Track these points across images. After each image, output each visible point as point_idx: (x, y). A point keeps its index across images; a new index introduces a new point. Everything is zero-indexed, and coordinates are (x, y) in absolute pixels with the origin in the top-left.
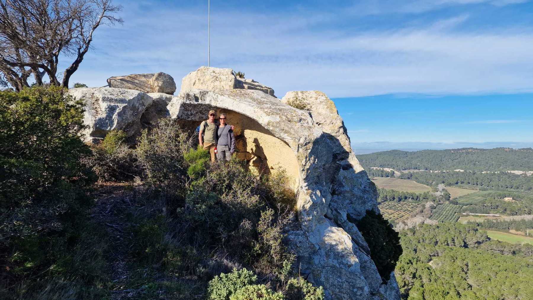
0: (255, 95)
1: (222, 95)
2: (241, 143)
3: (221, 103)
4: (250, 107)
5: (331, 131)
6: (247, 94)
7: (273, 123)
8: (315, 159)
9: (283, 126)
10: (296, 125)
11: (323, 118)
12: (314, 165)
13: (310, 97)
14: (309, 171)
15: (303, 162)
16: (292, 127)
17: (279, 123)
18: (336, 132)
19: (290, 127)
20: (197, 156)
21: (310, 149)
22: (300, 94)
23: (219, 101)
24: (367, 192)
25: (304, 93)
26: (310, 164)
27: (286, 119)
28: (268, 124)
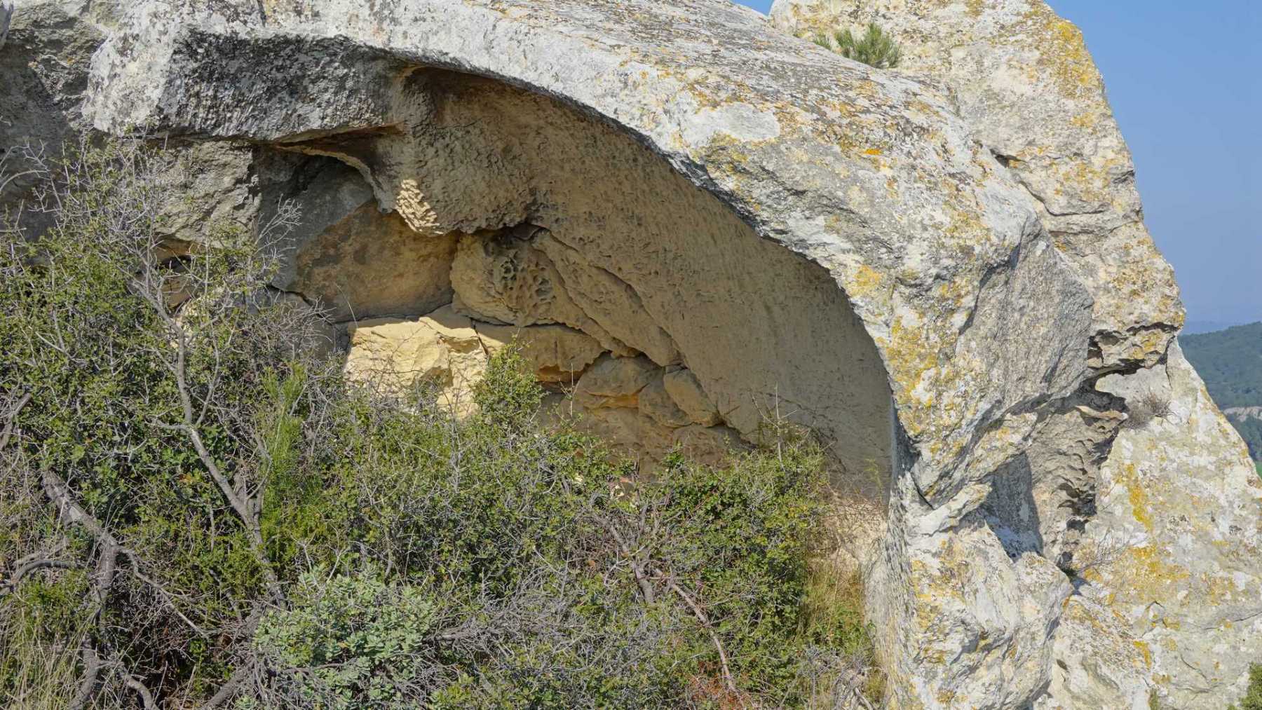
2: (528, 270)
3: (417, 30)
4: (598, 56)
7: (741, 151)
9: (803, 170)
10: (877, 166)
16: (853, 179)
17: (775, 148)
18: (1095, 206)
19: (844, 173)
21: (961, 309)
28: (712, 157)
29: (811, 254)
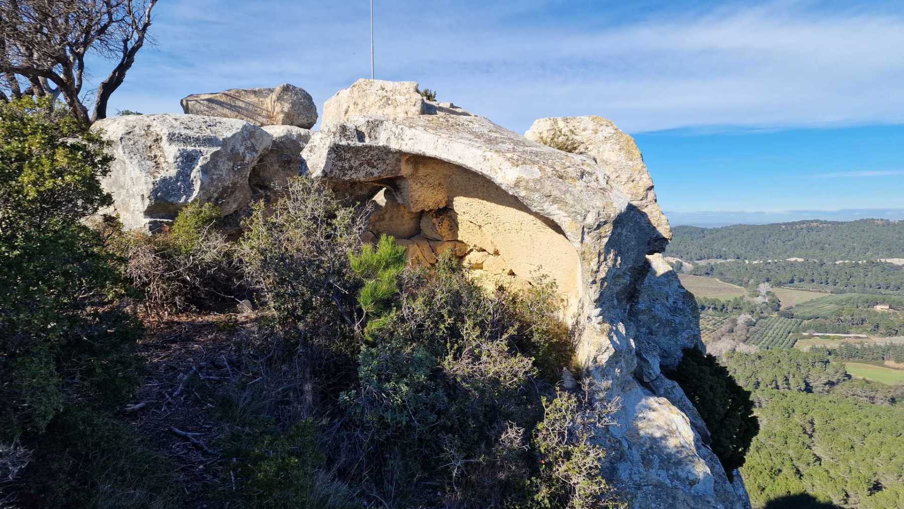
0: (476, 126)
1: (412, 127)
2: (446, 223)
3: (410, 142)
4: (474, 150)
5: (629, 196)
6: (459, 125)
7: (527, 182)
8: (616, 256)
9: (549, 188)
10: (575, 186)
11: (612, 170)
12: (614, 271)
13: (582, 127)
14: (606, 284)
15: (594, 265)
16: (567, 191)
17: (539, 180)
18: (641, 198)
19: (564, 189)
20: (379, 262)
21: (606, 236)
22: (561, 124)
23: (406, 139)
24: (679, 312)
25: (569, 121)
26: (606, 269)
27: (554, 172)
28: (517, 185)
29: (551, 217)
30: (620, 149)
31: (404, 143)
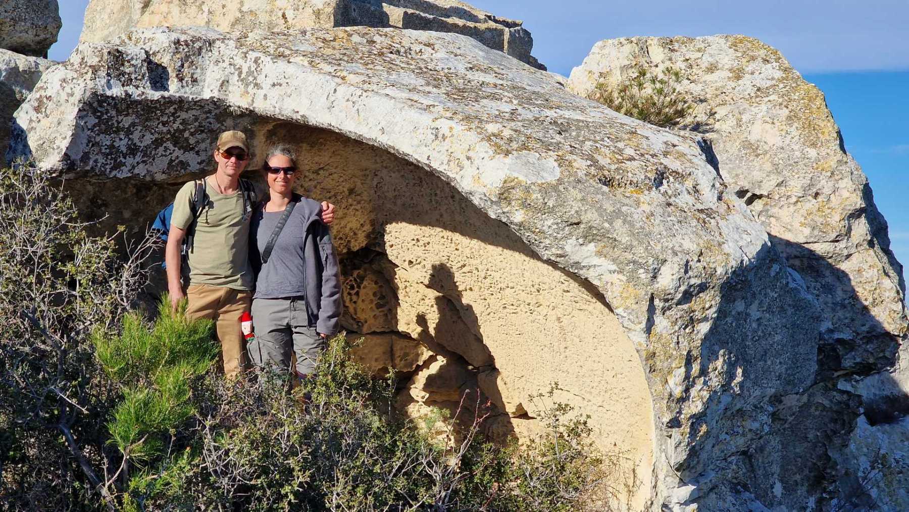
0: (441, 54)
1: (282, 55)
2: (369, 287)
3: (274, 93)
4: (413, 114)
5: (807, 230)
6: (398, 52)
7: (527, 190)
8: (731, 367)
9: (576, 206)
10: (638, 203)
11: (768, 167)
12: (725, 399)
13: (704, 65)
14: (704, 428)
15: (675, 385)
16: (618, 214)
17: (555, 188)
18: (833, 236)
19: (610, 209)
20: (156, 349)
21: (705, 319)
22: (657, 54)
23: (266, 84)
25: (676, 46)
26: (706, 394)
27: (593, 170)
28: (504, 196)
29: (585, 274)
30: (789, 118)
31: (261, 93)
